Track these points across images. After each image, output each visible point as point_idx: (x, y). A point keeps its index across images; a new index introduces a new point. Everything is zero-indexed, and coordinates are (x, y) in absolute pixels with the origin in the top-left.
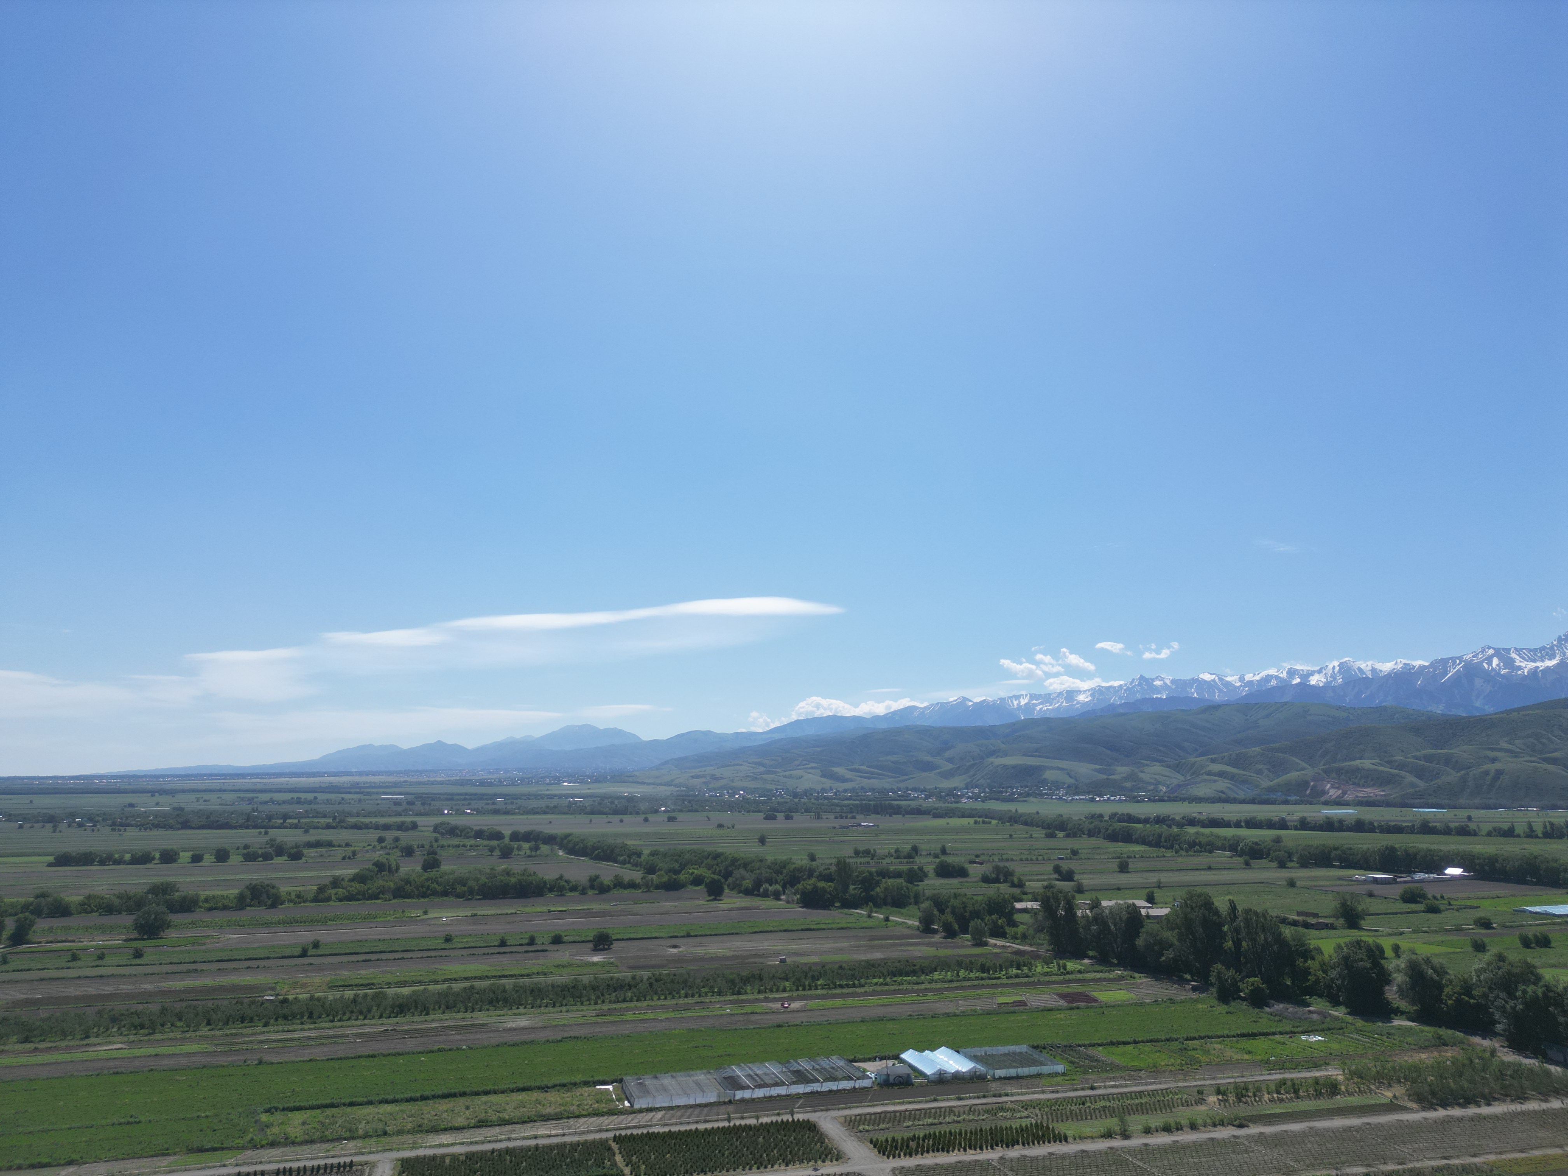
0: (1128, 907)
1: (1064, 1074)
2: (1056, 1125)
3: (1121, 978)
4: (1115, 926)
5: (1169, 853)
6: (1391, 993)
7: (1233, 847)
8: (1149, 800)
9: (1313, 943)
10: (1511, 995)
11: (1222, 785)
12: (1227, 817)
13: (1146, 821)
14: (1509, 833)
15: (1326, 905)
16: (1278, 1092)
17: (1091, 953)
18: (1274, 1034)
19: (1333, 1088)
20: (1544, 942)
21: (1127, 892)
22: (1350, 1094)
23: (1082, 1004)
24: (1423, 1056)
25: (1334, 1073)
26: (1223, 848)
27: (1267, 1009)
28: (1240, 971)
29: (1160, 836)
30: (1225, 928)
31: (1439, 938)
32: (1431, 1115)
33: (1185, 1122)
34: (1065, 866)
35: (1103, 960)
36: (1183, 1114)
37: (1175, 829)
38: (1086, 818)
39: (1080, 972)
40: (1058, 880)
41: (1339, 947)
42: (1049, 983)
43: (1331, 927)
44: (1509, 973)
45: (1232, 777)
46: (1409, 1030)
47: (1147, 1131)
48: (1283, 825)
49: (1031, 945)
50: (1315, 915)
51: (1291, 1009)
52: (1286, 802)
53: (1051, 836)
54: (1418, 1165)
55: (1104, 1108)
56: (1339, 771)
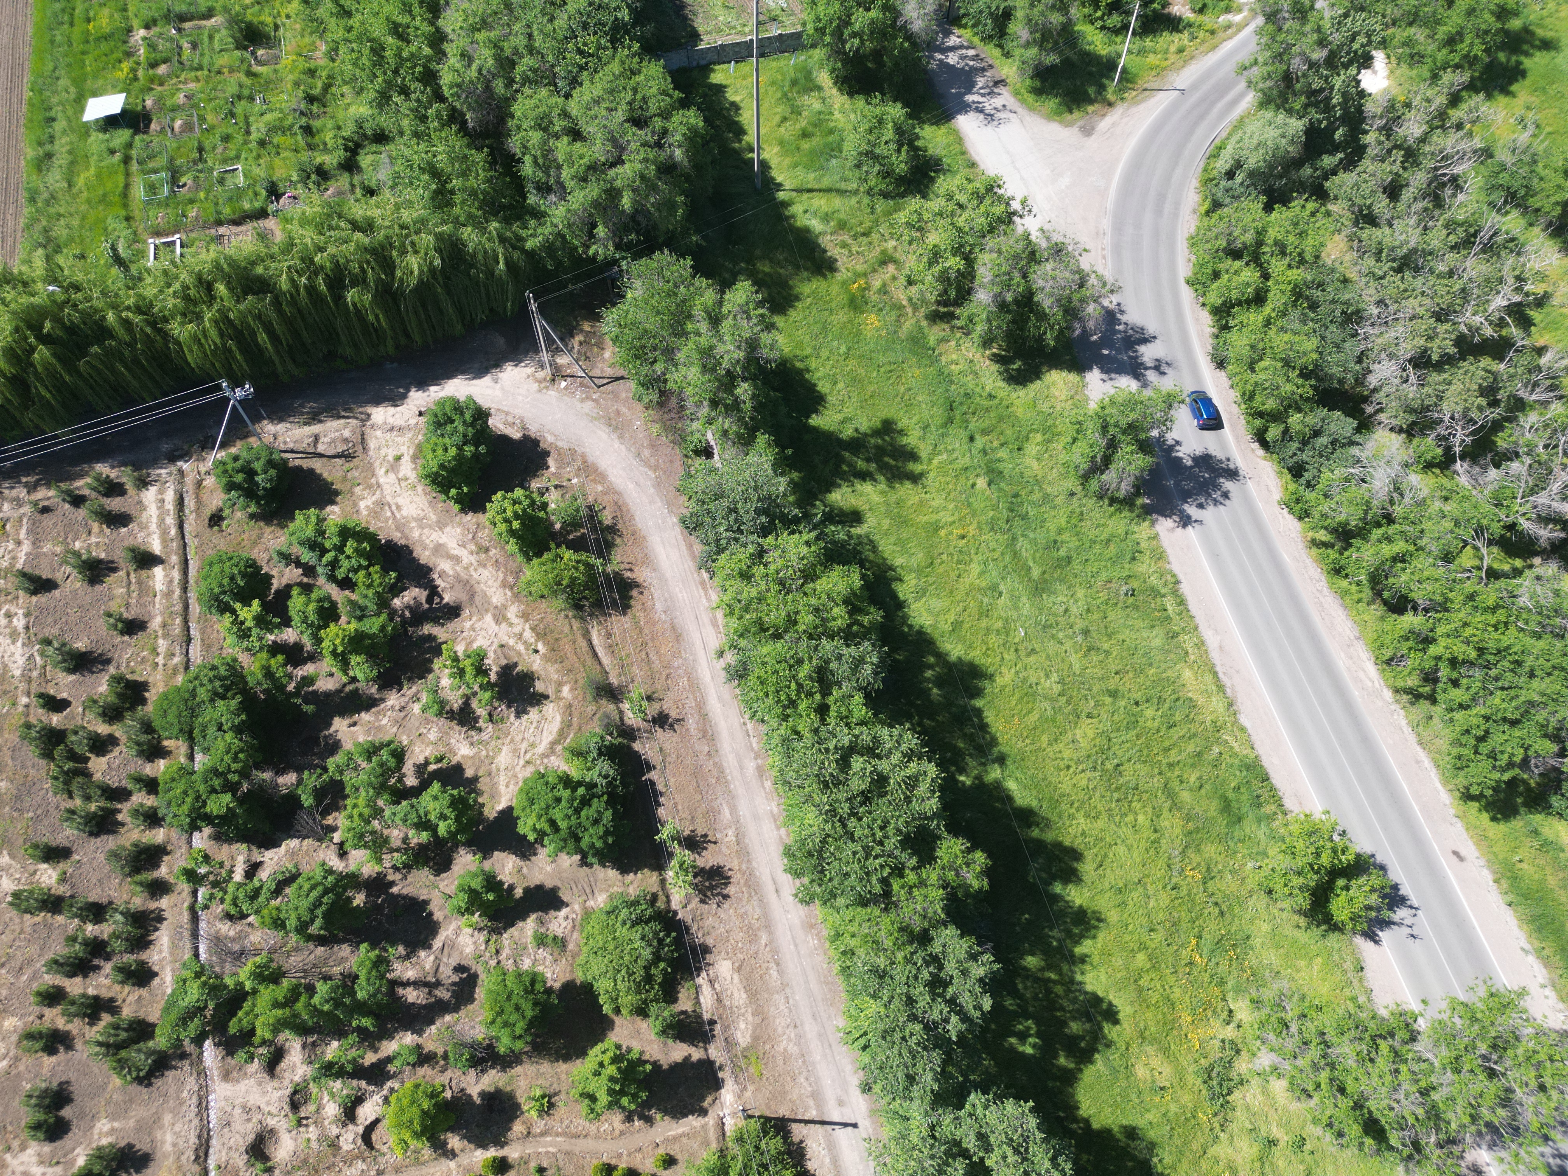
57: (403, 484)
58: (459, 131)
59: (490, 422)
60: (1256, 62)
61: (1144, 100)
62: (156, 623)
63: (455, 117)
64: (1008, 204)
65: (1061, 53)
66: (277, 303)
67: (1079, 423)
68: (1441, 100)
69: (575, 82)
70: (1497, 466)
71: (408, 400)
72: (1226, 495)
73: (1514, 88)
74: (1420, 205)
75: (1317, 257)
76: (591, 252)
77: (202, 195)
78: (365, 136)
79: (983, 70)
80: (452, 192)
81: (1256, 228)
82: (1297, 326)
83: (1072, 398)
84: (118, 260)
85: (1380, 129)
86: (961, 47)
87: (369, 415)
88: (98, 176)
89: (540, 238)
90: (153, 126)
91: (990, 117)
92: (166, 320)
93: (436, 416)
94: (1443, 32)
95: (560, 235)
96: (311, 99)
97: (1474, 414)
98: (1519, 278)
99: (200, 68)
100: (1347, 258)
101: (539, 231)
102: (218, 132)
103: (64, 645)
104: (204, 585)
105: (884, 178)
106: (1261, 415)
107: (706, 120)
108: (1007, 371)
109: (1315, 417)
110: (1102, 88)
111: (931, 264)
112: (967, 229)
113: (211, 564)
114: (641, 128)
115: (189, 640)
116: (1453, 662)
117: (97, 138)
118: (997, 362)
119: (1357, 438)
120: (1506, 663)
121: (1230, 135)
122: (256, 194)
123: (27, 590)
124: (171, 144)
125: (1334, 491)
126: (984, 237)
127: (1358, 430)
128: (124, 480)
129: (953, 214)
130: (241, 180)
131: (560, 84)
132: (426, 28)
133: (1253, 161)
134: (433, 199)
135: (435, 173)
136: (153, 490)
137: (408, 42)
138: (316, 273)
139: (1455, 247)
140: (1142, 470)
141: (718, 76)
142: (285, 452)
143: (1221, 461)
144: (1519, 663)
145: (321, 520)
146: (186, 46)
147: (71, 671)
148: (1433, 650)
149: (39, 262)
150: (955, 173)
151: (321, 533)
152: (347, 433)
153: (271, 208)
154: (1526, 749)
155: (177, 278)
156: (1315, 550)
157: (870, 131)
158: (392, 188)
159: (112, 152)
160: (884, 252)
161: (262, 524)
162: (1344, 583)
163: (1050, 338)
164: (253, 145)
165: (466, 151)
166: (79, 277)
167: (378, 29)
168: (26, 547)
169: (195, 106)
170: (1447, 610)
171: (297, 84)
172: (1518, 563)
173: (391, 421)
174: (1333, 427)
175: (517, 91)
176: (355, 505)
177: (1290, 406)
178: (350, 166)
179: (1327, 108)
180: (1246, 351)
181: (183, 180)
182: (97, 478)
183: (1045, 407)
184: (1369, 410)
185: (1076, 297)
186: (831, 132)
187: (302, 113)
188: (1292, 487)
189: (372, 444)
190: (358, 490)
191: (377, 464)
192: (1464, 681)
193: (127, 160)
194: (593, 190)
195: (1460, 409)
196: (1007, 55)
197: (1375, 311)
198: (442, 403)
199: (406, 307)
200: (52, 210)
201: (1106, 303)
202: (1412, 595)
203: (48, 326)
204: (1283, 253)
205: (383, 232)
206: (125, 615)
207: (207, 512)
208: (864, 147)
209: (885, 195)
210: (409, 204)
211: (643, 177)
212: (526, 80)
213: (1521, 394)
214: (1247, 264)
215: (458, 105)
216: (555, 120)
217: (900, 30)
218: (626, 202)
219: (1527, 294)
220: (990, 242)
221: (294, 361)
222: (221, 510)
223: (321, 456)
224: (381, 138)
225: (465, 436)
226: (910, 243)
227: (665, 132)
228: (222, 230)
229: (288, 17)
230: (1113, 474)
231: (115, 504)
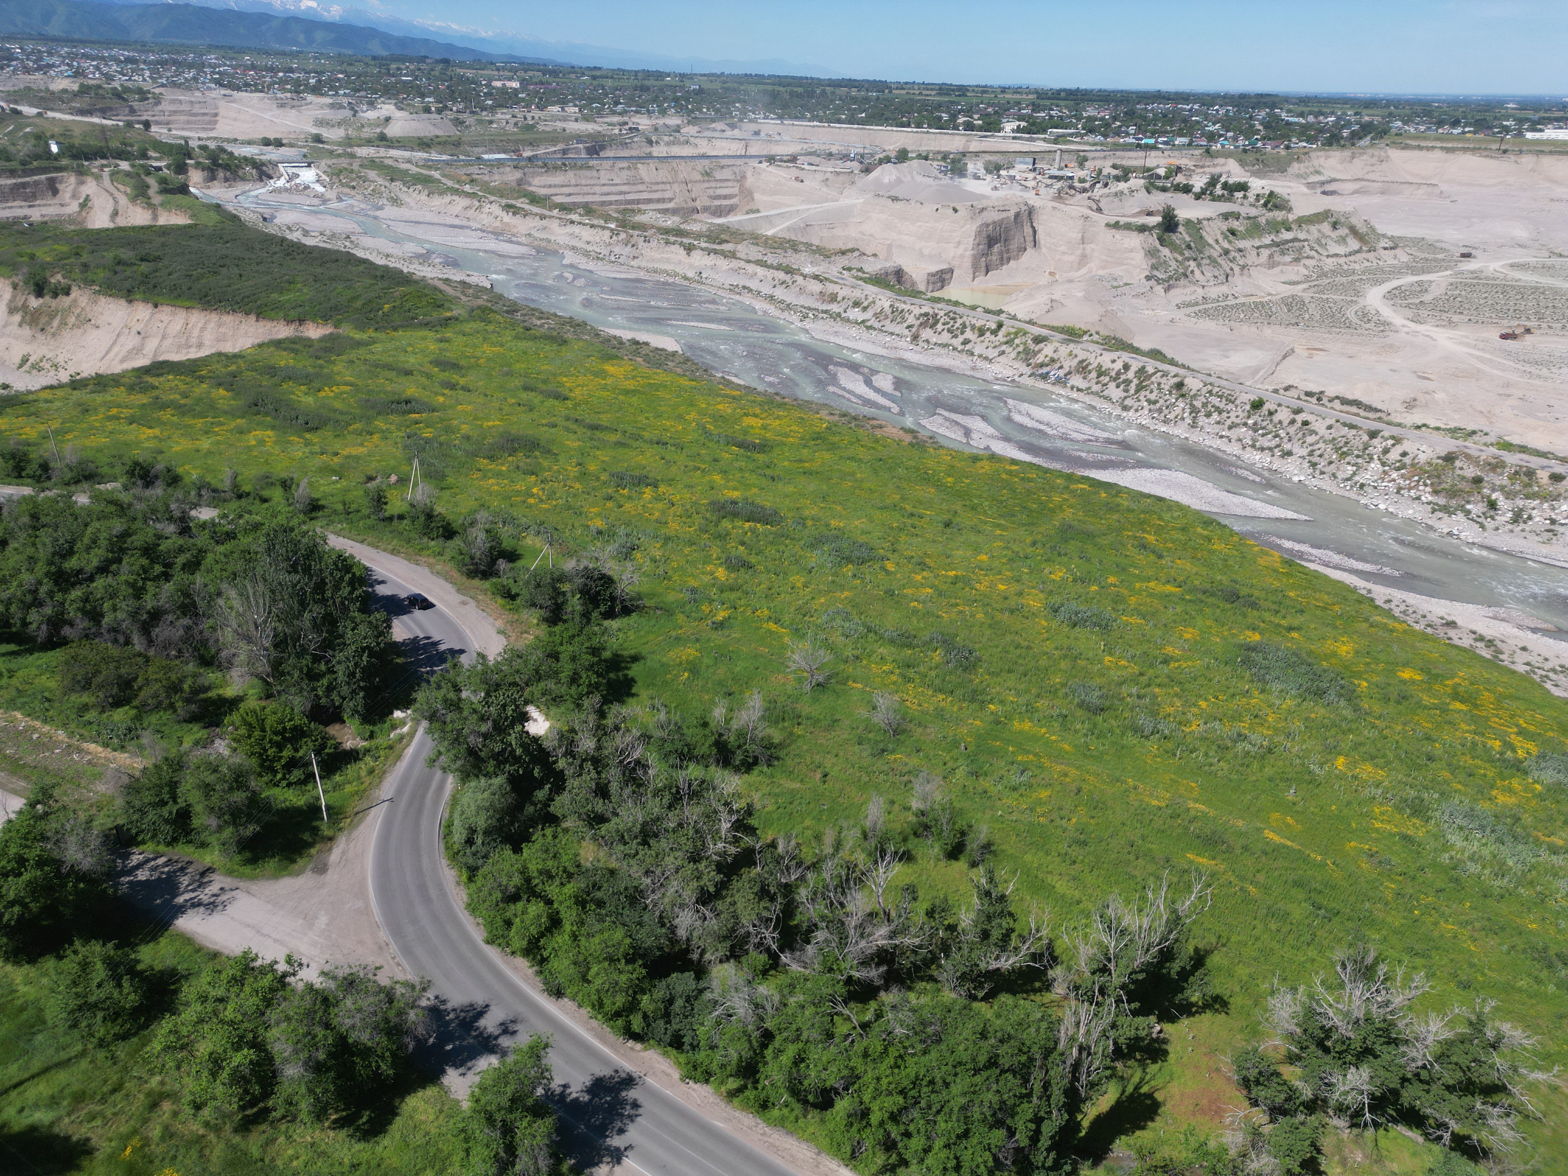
60: (440, 753)
61: (360, 822)
64: (273, 971)
65: (258, 822)
67: (463, 1130)
68: (592, 718)
70: (808, 942)
72: (636, 1105)
73: (634, 691)
74: (628, 791)
75: (579, 866)
79: (182, 869)
81: (518, 870)
82: (598, 927)
83: (441, 1111)
85: (565, 755)
86: (148, 861)
91: (211, 906)
94: (564, 676)
97: (765, 914)
98: (726, 804)
100: (601, 854)
105: (114, 1021)
106: (618, 1014)
108: (358, 1129)
109: (660, 991)
110: (315, 831)
111: (214, 1075)
112: (240, 1018)
116: (894, 1117)
118: (342, 1127)
119: (702, 984)
120: (925, 1090)
121: (452, 813)
125: (716, 1040)
126: (263, 1014)
127: (698, 978)
129: (215, 1013)
133: (481, 822)
139: (670, 807)
140: (549, 1135)
143: (612, 1077)
144: (932, 1082)
148: (875, 1118)
150: (198, 974)
154: (990, 1149)
156: (736, 1101)
157: (75, 983)
160: (148, 1095)
162: (776, 1113)
163: (386, 1069)
170: (858, 1078)
172: (873, 1005)
174: (679, 989)
177: (635, 993)
179: (517, 760)
180: (572, 970)
183: (418, 1139)
184: (695, 956)
185: (392, 1014)
186: (22, 1009)
188: (682, 1058)
192: (912, 1128)
195: (754, 917)
196: (203, 845)
197: (649, 881)
201: (424, 1003)
202: (828, 1084)
204: (551, 877)
208: (73, 1003)
209: (124, 1037)
213: (783, 881)
214: (528, 901)
217: (68, 875)
219: (738, 811)
220: (272, 1015)
226: (178, 1067)
230: (525, 1158)
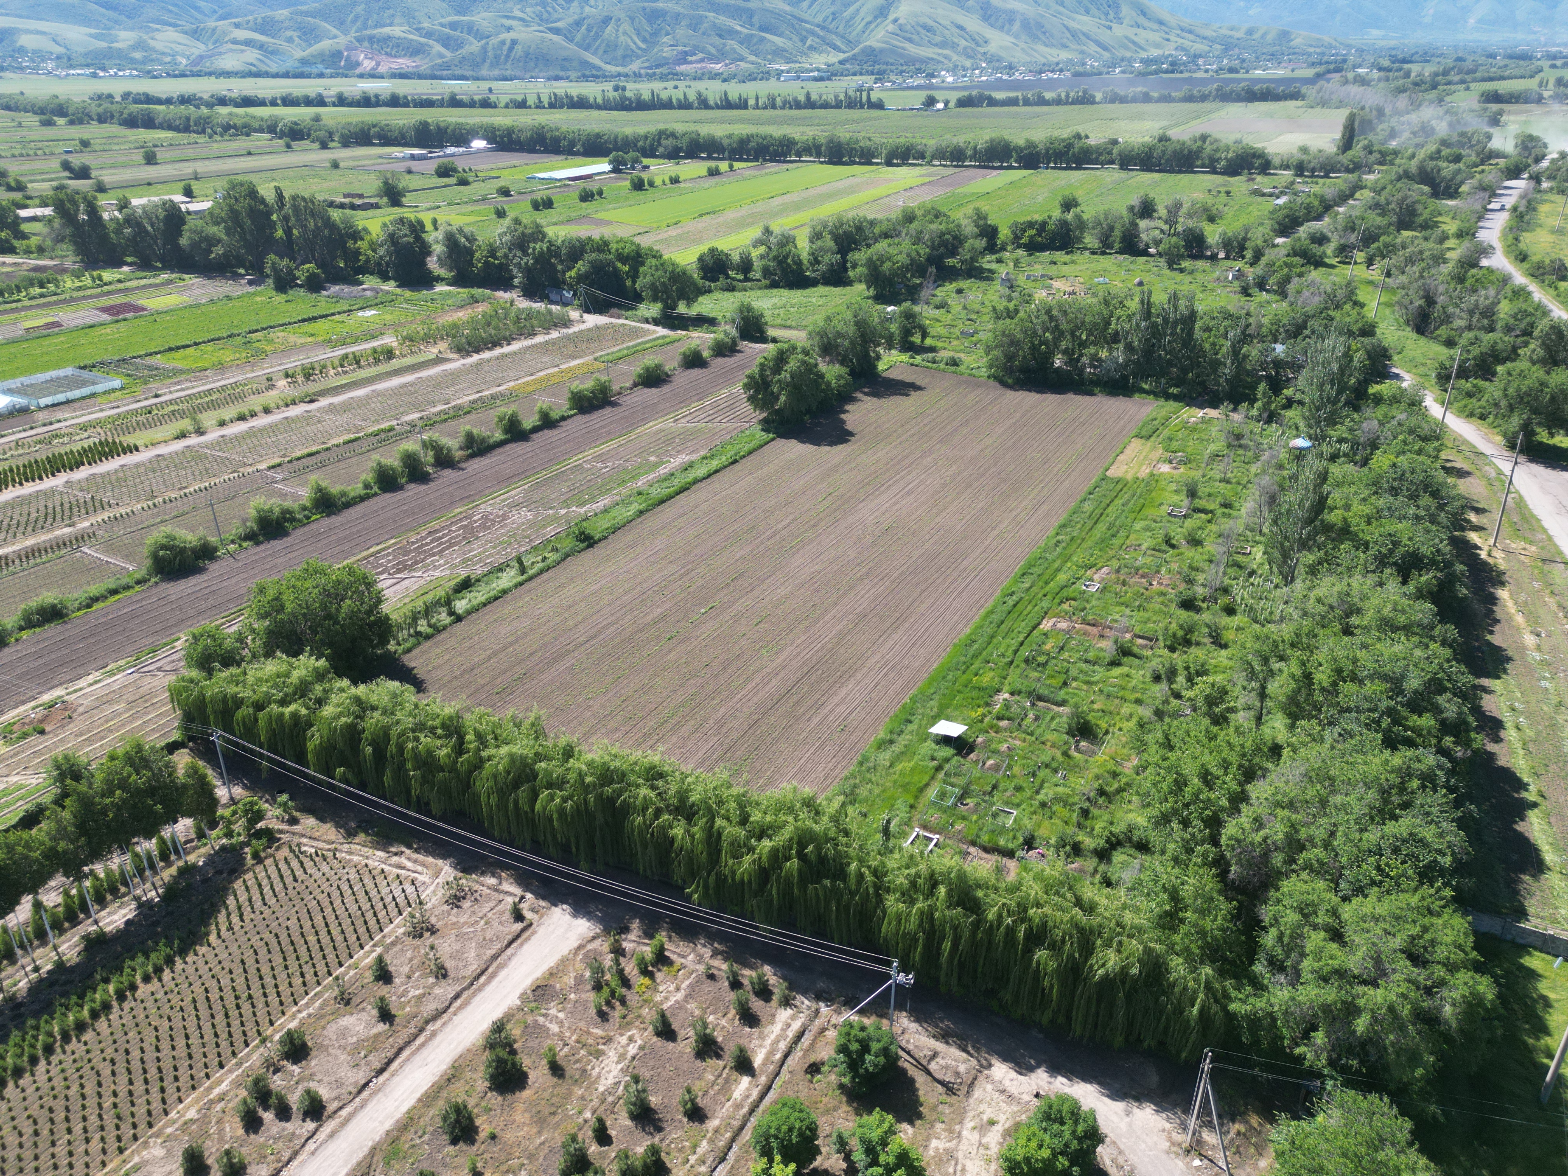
0: (164, 204)
1: (122, 388)
2: (122, 438)
3: (170, 282)
4: (152, 226)
5: (202, 139)
6: (433, 264)
7: (271, 128)
8: (168, 75)
9: (360, 225)
10: (525, 253)
11: (252, 55)
12: (261, 94)
13: (168, 101)
14: (522, 105)
15: (370, 185)
16: (342, 366)
17: (129, 259)
18: (333, 314)
19: (390, 354)
20: (548, 204)
21: (160, 186)
22: (404, 356)
23: (129, 315)
24: (460, 314)
25: (389, 340)
26: (261, 130)
27: (324, 293)
28: (293, 259)
29: (188, 119)
30: (274, 217)
31: (469, 208)
32: (469, 361)
33: (258, 409)
34: (76, 161)
35: (145, 264)
36: (255, 402)
37: (205, 111)
38: (91, 99)
39: (120, 281)
40: (70, 178)
41: (385, 225)
42: (84, 298)
43: (376, 206)
44: (523, 234)
45: (261, 47)
46: (448, 294)
47: (222, 424)
48: (320, 102)
49: (52, 258)
50: (361, 196)
51: (346, 289)
52: (321, 75)
53: (49, 123)
54: (459, 402)
55: (173, 412)
56: (371, 39)
57: (981, 1151)
58: (1218, 875)
59: (1099, 1149)
62: (713, 1123)
63: (1220, 864)
66: (976, 925)
69: (1360, 890)
71: (1033, 1076)
76: (1298, 1051)
77: (974, 818)
78: (1130, 839)
80: (1182, 921)
84: (886, 831)
87: (990, 1066)
88: (913, 770)
89: (1249, 1008)
90: (972, 756)
92: (888, 890)
93: (1050, 1107)
95: (1271, 1015)
96: (1102, 792)
99: (1032, 734)
101: (1251, 1000)
102: (1016, 781)
103: (644, 1091)
104: (768, 1118)
107: (1499, 996)
113: (784, 1105)
114: (1415, 965)
115: (723, 1159)
117: (930, 745)
122: (1014, 838)
123: (656, 1028)
124: (976, 773)
128: (776, 990)
130: (1010, 822)
131: (1343, 885)
132: (1234, 786)
134: (1160, 917)
135: (1175, 896)
136: (789, 1012)
137: (1211, 789)
138: (1023, 921)
141: (1535, 961)
142: (903, 1049)
145: (891, 1132)
146: (1031, 715)
147: (633, 1117)
149: (836, 804)
151: (884, 1143)
152: (962, 1068)
153: (1020, 853)
155: (917, 865)
158: (1129, 889)
159: (933, 759)
161: (844, 1099)
164: (1036, 803)
165: (1215, 895)
166: (853, 828)
167: (1190, 769)
168: (680, 996)
169: (1011, 757)
171: (1097, 777)
173: (1007, 1083)
175: (1293, 871)
176: (928, 1139)
178: (1103, 855)
181: (968, 801)
182: (760, 977)
187: (1088, 799)
189: (977, 1093)
190: (939, 1126)
191: (970, 1114)
193: (938, 769)
194: (1330, 994)
198: (1063, 1099)
199: (1083, 993)
200: (868, 775)
203: (811, 848)
205: (1099, 919)
206: (699, 1100)
207: (813, 1058)
210: (1137, 910)
211: (1391, 1009)
212: (1308, 866)
215: (1228, 855)
216: (1320, 913)
218: (1361, 1024)
221: (959, 979)
222: (823, 1064)
223: (929, 1073)
224: (1143, 847)
225: (1066, 1145)
227: (1442, 983)
228: (972, 850)
229: (1120, 729)
231: (757, 1005)
